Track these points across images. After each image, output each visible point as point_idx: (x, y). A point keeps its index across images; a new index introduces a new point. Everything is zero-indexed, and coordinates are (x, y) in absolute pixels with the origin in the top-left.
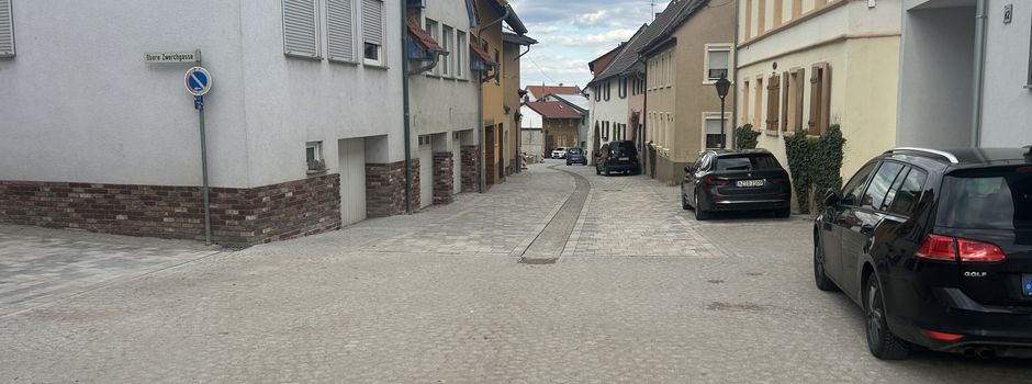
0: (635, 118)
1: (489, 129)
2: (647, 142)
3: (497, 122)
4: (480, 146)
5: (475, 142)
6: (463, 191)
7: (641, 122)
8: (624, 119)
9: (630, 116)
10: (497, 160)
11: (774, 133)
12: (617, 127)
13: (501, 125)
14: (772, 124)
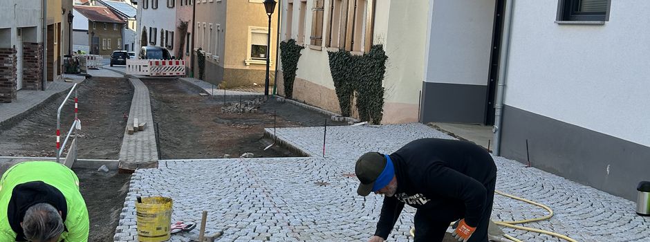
0: (183, 27)
1: (50, 27)
2: (196, 49)
3: (56, 22)
4: (43, 44)
5: (39, 40)
6: (24, 88)
7: (190, 30)
8: (172, 27)
9: (179, 25)
10: (55, 58)
11: (319, 48)
12: (166, 34)
13: (59, 24)
14: (316, 40)
